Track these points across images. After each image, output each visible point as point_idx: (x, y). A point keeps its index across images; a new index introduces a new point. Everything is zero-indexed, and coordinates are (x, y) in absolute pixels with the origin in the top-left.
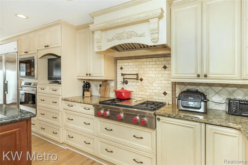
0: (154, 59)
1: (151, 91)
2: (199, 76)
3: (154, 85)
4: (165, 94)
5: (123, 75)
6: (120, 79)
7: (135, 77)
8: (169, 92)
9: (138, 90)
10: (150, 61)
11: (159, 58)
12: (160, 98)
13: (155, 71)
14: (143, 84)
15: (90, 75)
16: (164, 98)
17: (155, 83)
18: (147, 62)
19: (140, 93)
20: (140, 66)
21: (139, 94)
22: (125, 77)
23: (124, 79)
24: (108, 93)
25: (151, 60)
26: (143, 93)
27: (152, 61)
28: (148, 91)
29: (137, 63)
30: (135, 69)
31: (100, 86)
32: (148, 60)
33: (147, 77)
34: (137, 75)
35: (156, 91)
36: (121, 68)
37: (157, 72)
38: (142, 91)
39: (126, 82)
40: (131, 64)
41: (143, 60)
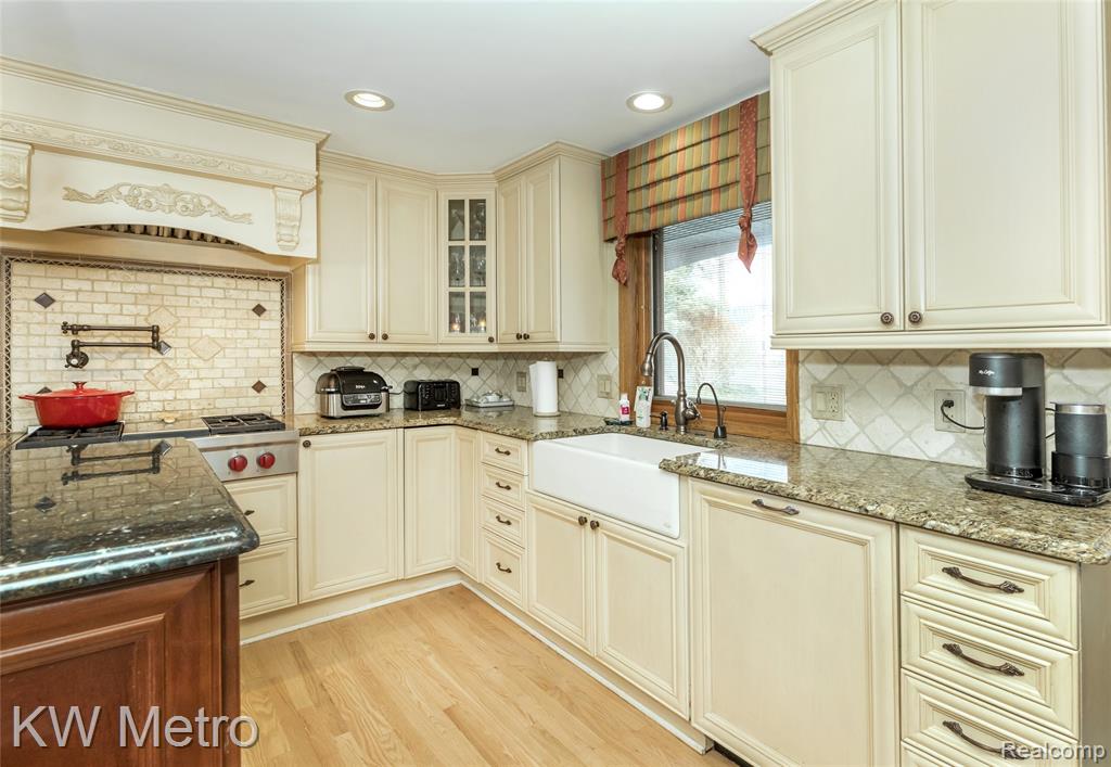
0: (220, 282)
1: (208, 383)
3: (219, 362)
4: (259, 387)
5: (69, 329)
6: (39, 349)
7: (144, 337)
8: (273, 381)
9: (149, 386)
10: (202, 284)
11: (240, 281)
12: (242, 402)
13: (224, 321)
14: (170, 363)
16: (255, 402)
17: (224, 357)
18: (190, 286)
19: (157, 396)
20: (157, 300)
21: (149, 400)
22: (83, 337)
23: (76, 346)
25: (207, 281)
26: (169, 395)
27: (212, 287)
28: (194, 384)
29: (143, 288)
30: (129, 309)
32: (196, 280)
33: (189, 338)
34: (155, 330)
35: (229, 383)
36: (45, 301)
37: (231, 324)
38: (166, 388)
39: (78, 357)
40: (107, 286)
41: (167, 278)
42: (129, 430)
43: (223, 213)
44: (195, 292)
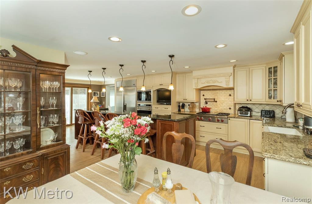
0: (224, 91)
1: (222, 107)
2: (247, 100)
3: (224, 104)
4: (230, 109)
5: (205, 99)
6: (203, 102)
7: (213, 100)
8: (232, 108)
9: (214, 107)
11: (227, 90)
12: (227, 111)
13: (224, 97)
14: (217, 104)
15: (186, 99)
16: (229, 111)
19: (215, 109)
20: (215, 95)
22: (207, 100)
23: (206, 101)
24: (195, 110)
25: (222, 91)
26: (217, 109)
28: (220, 107)
29: (213, 93)
30: (212, 96)
31: (189, 105)
32: (220, 91)
33: (219, 100)
34: (214, 99)
35: (225, 108)
36: (203, 95)
37: (226, 98)
38: (216, 108)
39: (206, 103)
40: (210, 93)
41: (217, 91)
42: (211, 113)
43: (218, 82)
44: (220, 93)
